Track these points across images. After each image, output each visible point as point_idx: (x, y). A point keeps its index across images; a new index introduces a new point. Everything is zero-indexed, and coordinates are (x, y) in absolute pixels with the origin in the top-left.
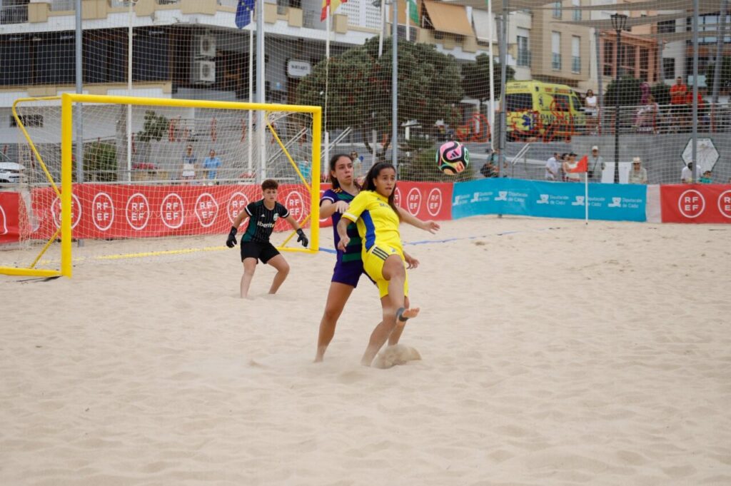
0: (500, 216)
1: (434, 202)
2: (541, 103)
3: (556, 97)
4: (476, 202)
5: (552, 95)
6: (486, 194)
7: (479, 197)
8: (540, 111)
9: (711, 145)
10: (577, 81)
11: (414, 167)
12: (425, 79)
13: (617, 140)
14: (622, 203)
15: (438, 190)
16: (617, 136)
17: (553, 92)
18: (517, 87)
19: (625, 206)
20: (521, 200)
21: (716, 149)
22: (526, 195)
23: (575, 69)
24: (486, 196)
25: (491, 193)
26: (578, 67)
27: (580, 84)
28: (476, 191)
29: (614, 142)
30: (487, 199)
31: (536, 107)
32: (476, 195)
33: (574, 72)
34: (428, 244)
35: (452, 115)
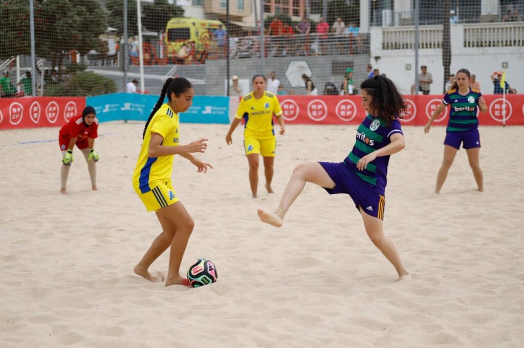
0: (126, 121)
1: (70, 112)
2: (197, 35)
3: (209, 29)
4: (107, 112)
5: (206, 29)
6: (114, 105)
7: (110, 108)
8: (196, 41)
9: (306, 66)
10: (241, 17)
11: (70, 86)
12: (77, 18)
13: (228, 63)
14: (212, 110)
15: (73, 103)
16: (228, 60)
17: (207, 27)
18: (178, 23)
19: (214, 113)
20: (140, 110)
21: (310, 68)
22: (143, 106)
23: (239, 8)
24: (114, 107)
25: (118, 105)
26: (241, 6)
27: (244, 19)
28: (107, 104)
29: (226, 64)
30: (115, 109)
31: (193, 38)
32: (107, 106)
33: (238, 10)
34: (35, 143)
35: (99, 46)
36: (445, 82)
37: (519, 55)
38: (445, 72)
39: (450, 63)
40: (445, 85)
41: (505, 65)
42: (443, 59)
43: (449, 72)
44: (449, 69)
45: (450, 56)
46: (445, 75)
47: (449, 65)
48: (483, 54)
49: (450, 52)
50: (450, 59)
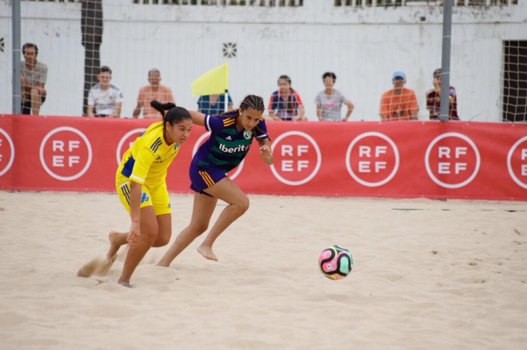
36: (87, 87)
37: (262, 27)
38: (87, 62)
39: (99, 40)
40: (86, 94)
41: (230, 50)
42: (83, 29)
43: (97, 63)
44: (97, 55)
45: (100, 23)
46: (87, 70)
47: (97, 47)
48: (178, 21)
49: (100, 15)
50: (100, 31)
